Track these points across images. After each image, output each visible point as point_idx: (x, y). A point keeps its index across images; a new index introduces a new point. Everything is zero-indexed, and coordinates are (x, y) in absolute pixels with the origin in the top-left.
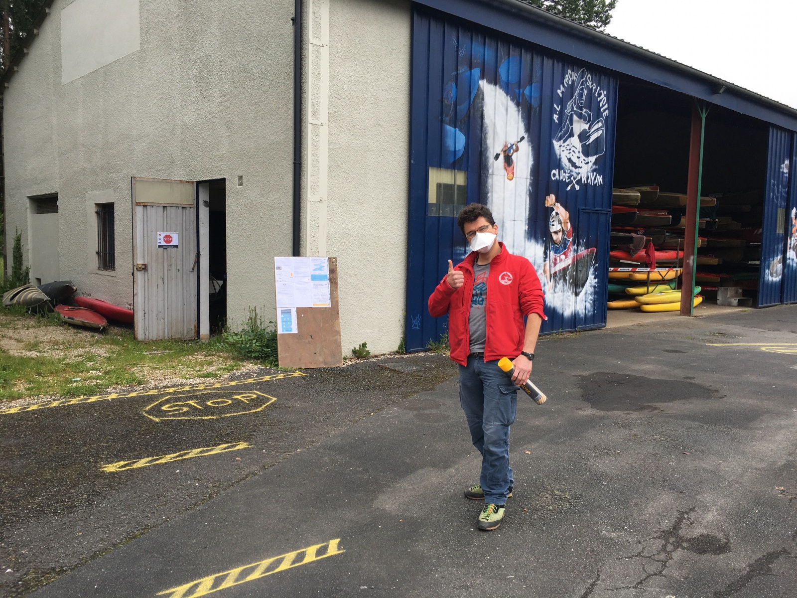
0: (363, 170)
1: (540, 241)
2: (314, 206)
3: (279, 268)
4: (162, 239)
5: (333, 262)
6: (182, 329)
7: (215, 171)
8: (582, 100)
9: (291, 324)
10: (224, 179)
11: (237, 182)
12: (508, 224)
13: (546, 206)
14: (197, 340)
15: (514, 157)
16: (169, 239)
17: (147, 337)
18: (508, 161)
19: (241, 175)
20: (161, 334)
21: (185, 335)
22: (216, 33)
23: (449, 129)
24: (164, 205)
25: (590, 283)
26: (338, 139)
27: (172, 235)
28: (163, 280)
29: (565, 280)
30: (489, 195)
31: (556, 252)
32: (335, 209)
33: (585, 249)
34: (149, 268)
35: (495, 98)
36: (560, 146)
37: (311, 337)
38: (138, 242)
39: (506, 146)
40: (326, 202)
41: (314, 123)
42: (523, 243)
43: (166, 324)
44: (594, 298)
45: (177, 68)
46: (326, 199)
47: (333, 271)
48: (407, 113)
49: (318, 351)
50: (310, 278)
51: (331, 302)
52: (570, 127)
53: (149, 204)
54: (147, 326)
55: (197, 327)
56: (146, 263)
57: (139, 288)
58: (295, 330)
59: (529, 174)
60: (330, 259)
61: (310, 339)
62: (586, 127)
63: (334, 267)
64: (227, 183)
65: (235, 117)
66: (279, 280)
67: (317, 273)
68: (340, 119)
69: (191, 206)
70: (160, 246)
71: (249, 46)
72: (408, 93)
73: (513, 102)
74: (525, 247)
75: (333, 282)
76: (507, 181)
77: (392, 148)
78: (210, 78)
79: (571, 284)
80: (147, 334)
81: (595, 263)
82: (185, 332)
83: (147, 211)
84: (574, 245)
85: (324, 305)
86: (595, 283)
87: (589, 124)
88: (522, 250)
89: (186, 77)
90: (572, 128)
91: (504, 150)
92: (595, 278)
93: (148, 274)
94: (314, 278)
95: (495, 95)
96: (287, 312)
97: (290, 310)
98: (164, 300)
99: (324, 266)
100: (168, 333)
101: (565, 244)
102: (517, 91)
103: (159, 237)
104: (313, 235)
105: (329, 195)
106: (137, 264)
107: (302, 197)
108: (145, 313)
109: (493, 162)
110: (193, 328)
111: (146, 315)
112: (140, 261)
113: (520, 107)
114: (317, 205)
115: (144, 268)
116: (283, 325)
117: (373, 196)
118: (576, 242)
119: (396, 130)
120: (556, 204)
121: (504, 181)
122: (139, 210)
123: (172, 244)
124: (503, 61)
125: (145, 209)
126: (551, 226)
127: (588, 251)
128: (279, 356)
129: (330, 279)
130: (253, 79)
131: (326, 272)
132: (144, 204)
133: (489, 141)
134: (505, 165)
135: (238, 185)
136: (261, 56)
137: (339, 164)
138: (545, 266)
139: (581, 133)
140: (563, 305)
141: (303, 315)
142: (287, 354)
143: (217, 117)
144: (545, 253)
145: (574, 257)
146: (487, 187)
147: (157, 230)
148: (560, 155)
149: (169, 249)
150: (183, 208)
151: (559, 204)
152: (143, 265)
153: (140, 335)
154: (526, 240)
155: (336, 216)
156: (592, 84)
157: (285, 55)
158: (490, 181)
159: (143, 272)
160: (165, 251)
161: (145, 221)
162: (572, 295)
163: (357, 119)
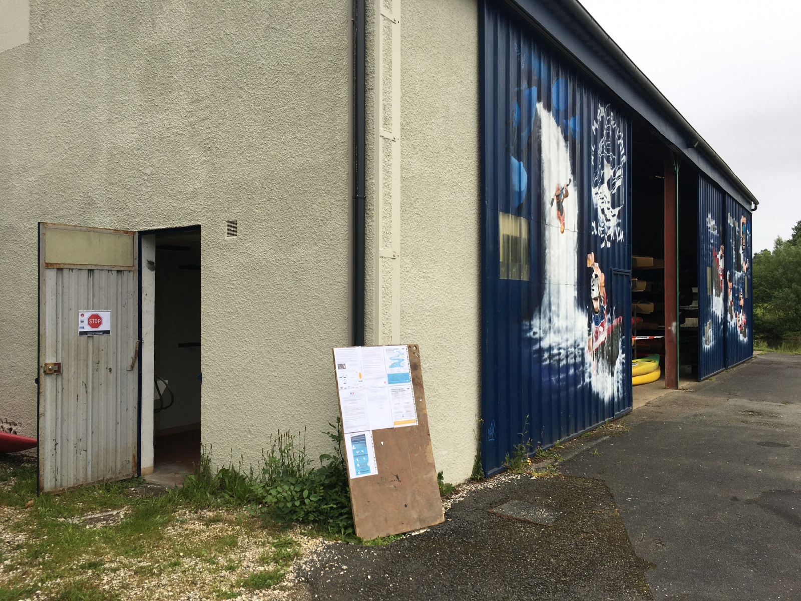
0: (437, 211)
1: (585, 311)
2: (387, 265)
3: (342, 366)
4: (86, 322)
5: (413, 351)
6: (114, 464)
7: (179, 215)
8: (609, 141)
9: (368, 460)
10: (197, 228)
11: (226, 230)
12: (562, 288)
13: (588, 266)
14: (137, 478)
15: (564, 204)
16: (96, 321)
17: (59, 483)
18: (560, 209)
19: (234, 219)
20: (81, 476)
21: (118, 471)
22: (182, 10)
23: (514, 161)
24: (90, 267)
25: (620, 360)
26: (410, 163)
27: (101, 314)
28: (86, 387)
29: (603, 358)
30: (547, 251)
31: (597, 324)
32: (408, 269)
33: (615, 318)
34: (64, 369)
35: (549, 128)
36: (596, 194)
37: (397, 477)
38: (47, 328)
39: (558, 189)
40: (399, 258)
41: (386, 137)
42: (573, 314)
43: (89, 457)
44: (623, 377)
45: (102, 64)
46: (399, 255)
47: (415, 366)
48: (475, 135)
49: (409, 502)
50: (386, 380)
51: (418, 416)
52: (602, 172)
53: (66, 266)
54: (59, 464)
55: (136, 457)
56: (60, 361)
57: (48, 402)
58: (374, 471)
59: (576, 226)
60: (409, 347)
61: (397, 482)
62: (612, 172)
63: (416, 360)
64: (202, 231)
65: (220, 133)
66: (344, 386)
67: (396, 370)
68: (412, 134)
69: (130, 269)
70: (82, 333)
71: (252, 26)
72: (476, 109)
73: (562, 134)
74: (575, 319)
75: (418, 384)
76: (560, 233)
77: (463, 183)
78: (169, 77)
79: (607, 361)
80: (59, 478)
81: (622, 335)
82: (119, 466)
83: (62, 276)
84: (608, 314)
85: (409, 422)
86: (623, 358)
87: (613, 170)
88: (573, 322)
89: (119, 76)
90: (604, 173)
91: (557, 194)
92: (623, 353)
93: (62, 379)
94: (393, 379)
95: (549, 124)
96: (359, 440)
97: (364, 435)
98: (87, 419)
99: (403, 360)
100: (93, 472)
101: (602, 312)
102: (564, 121)
103: (80, 318)
104: (386, 311)
105: (402, 248)
106: (46, 364)
107: (367, 252)
108: (56, 444)
109: (550, 209)
110: (131, 459)
111: (58, 446)
112: (49, 359)
113: (568, 142)
114: (390, 264)
115: (57, 370)
116: (356, 463)
117: (445, 250)
118: (609, 311)
119: (466, 157)
120: (595, 263)
121: (558, 234)
122: (50, 276)
123: (101, 328)
124: (554, 82)
125: (59, 272)
126: (592, 291)
127: (617, 320)
128: (356, 519)
129: (413, 380)
130: (260, 73)
131: (406, 369)
132: (58, 266)
133: (545, 182)
134: (558, 214)
135: (226, 234)
136: (275, 39)
137: (412, 202)
138: (589, 340)
139: (609, 180)
140: (603, 388)
141: (382, 443)
142: (366, 514)
143: (182, 134)
144: (590, 326)
145: (609, 328)
146: (545, 242)
147: (78, 308)
148: (597, 205)
149: (96, 336)
150: (118, 271)
151: (598, 264)
152: (55, 364)
153: (48, 483)
154: (576, 308)
155: (410, 280)
156: (614, 124)
157: (328, 34)
158: (547, 233)
159: (54, 376)
160: (91, 341)
161: (59, 294)
162: (609, 375)
163: (430, 137)
